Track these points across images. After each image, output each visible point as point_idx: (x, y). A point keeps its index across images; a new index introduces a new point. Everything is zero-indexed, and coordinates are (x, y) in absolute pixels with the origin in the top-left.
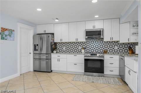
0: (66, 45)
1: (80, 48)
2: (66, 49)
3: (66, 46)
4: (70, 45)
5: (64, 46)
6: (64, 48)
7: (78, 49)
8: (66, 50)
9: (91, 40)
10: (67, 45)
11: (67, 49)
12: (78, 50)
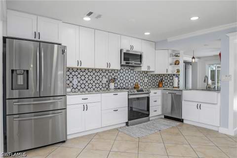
0: (79, 74)
1: (105, 80)
2: (79, 82)
3: (79, 76)
4: (87, 74)
5: (75, 77)
6: (75, 82)
7: (101, 82)
8: (79, 84)
9: (126, 68)
10: (81, 73)
11: (81, 82)
12: (101, 84)
